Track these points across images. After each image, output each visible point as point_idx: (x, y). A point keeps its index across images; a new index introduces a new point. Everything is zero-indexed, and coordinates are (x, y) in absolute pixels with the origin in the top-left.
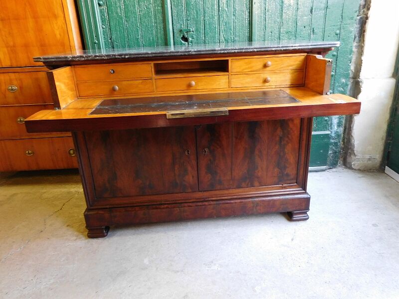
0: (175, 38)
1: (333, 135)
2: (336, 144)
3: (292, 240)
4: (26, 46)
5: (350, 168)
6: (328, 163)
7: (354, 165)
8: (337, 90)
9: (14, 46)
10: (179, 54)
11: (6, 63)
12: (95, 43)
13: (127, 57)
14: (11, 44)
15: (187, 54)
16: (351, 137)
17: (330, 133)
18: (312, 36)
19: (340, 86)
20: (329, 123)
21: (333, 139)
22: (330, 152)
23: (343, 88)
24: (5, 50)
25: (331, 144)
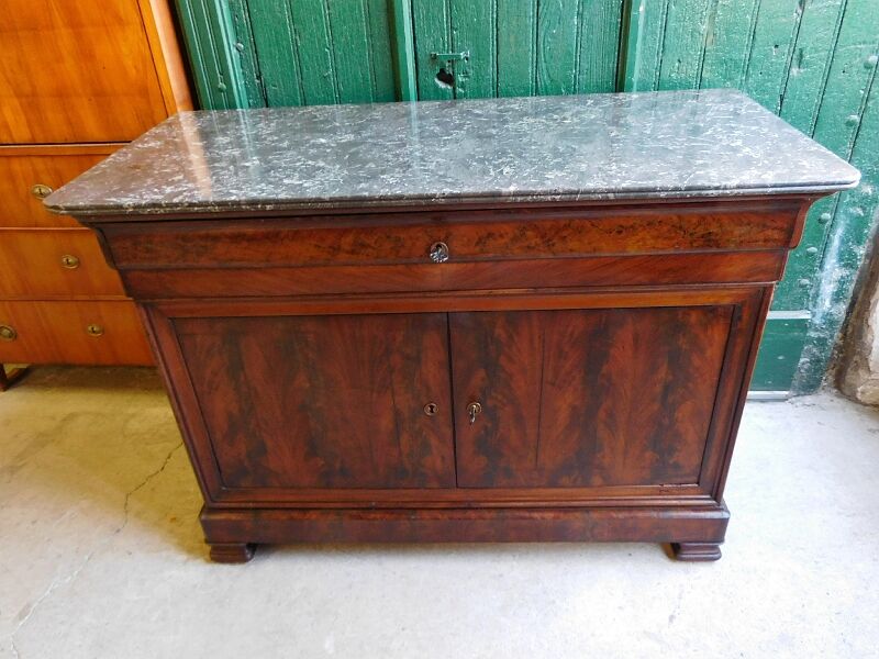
0: (420, 75)
1: (817, 321)
2: (821, 342)
3: (672, 618)
4: (62, 94)
5: (852, 398)
6: (795, 383)
7: (863, 393)
8: (846, 213)
9: (34, 94)
10: (404, 202)
11: (21, 132)
12: (221, 90)
13: (268, 207)
14: (27, 89)
15: (423, 202)
16: (865, 328)
17: (808, 317)
18: (794, 71)
19: (854, 204)
20: (812, 292)
21: (816, 330)
22: (802, 360)
23: (864, 209)
24: (16, 102)
25: (810, 340)
